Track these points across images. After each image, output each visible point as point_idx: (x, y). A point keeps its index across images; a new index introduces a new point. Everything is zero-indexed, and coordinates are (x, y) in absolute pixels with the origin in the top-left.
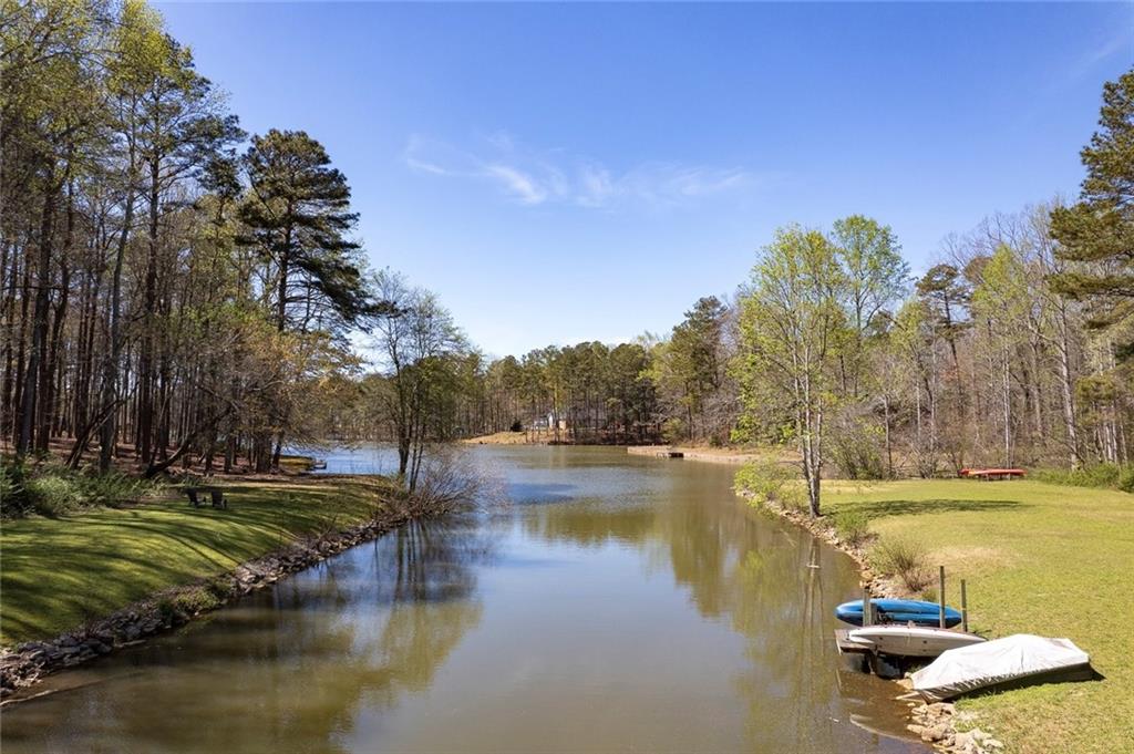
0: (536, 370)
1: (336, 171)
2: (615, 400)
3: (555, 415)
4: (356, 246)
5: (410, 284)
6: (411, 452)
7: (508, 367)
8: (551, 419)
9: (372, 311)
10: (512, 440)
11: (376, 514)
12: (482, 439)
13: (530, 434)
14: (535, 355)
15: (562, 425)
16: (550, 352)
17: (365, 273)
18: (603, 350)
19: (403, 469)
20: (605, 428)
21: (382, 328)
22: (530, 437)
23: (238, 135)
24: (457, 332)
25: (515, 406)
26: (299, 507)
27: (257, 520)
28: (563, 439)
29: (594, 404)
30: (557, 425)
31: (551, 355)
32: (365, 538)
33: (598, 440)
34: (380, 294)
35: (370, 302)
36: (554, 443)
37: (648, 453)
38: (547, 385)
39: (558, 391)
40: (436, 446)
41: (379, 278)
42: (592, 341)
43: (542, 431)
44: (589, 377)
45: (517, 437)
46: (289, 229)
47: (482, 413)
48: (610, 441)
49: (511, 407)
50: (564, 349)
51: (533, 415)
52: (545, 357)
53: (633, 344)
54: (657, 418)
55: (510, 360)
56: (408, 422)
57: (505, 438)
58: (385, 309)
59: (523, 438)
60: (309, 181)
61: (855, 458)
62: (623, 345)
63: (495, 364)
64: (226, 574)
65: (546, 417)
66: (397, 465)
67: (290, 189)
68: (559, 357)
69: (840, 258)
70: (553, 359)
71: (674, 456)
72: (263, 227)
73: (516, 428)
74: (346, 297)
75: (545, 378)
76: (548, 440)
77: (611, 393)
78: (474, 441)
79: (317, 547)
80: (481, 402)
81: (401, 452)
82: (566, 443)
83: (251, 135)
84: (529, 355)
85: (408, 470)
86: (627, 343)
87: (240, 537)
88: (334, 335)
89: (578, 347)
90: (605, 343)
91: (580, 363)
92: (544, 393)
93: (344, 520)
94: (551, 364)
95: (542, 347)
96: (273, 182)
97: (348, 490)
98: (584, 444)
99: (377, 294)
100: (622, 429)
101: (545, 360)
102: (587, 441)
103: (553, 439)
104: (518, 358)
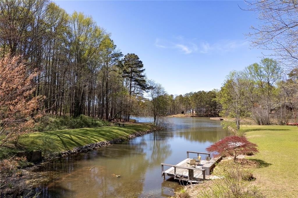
0: (187, 98)
1: (140, 61)
2: (208, 106)
3: (192, 109)
4: (145, 76)
5: (156, 83)
6: (156, 118)
7: (181, 98)
8: (191, 110)
9: (148, 88)
10: (181, 116)
11: (150, 129)
12: (174, 116)
13: (186, 114)
14: (187, 94)
15: (194, 112)
16: (191, 94)
17: (147, 80)
18: (204, 93)
19: (155, 121)
20: (205, 113)
21: (150, 92)
22: (186, 115)
23: (122, 55)
24: (166, 92)
25: (182, 107)
26: (137, 127)
27: (130, 129)
28: (194, 116)
29: (203, 107)
30: (193, 112)
31: (191, 95)
32: (148, 133)
33: (204, 116)
34: (150, 85)
35: (148, 86)
36: (192, 117)
37: (215, 119)
38: (190, 102)
39: (193, 104)
40: (162, 117)
41: (150, 81)
42: (202, 91)
43: (189, 114)
44: (201, 100)
45: (183, 115)
46: (132, 73)
47: (174, 109)
48: (207, 116)
49: (181, 107)
50: (194, 93)
51: (187, 110)
52: (189, 95)
53: (213, 91)
54: (217, 110)
55: (181, 96)
56: (156, 112)
57: (180, 115)
58: (151, 88)
59: (184, 115)
60: (135, 64)
61: (260, 120)
62: (210, 91)
63: (177, 97)
64: (128, 136)
65: (190, 110)
66: (154, 120)
67: (132, 66)
68: (193, 95)
69: (262, 69)
70: (192, 95)
71: (221, 120)
72: (127, 73)
73: (183, 113)
74: (143, 85)
75: (189, 100)
76: (190, 116)
77: (207, 103)
78: (172, 116)
79: (141, 133)
80: (174, 106)
81: (154, 118)
82: (195, 117)
83: (124, 55)
84: (186, 95)
85: (156, 121)
86: (211, 91)
87: (128, 131)
88: (140, 93)
89: (198, 92)
90: (205, 91)
91: (199, 96)
92: (190, 104)
93: (144, 129)
94: (191, 97)
95: (189, 93)
96: (129, 65)
97: (145, 125)
98: (200, 117)
99: (149, 85)
100: (210, 113)
101: (189, 96)
102: (200, 116)
103: (192, 115)
104: (183, 95)
